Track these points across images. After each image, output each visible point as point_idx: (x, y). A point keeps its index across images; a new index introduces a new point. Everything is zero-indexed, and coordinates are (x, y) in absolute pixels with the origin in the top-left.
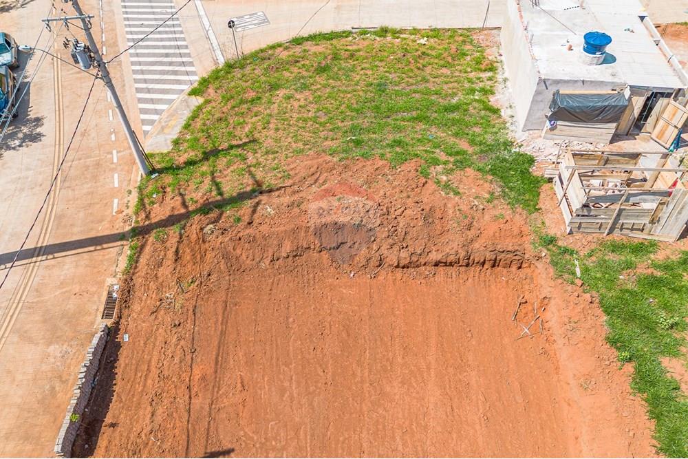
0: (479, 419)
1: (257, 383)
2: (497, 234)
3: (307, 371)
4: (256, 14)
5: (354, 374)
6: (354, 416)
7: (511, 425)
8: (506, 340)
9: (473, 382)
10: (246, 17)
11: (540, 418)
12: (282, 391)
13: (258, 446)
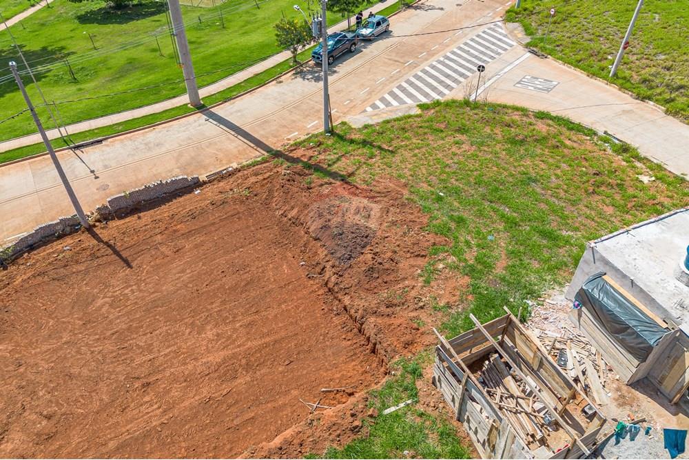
0: (205, 397)
1: (183, 257)
2: (393, 327)
3: (203, 276)
4: (552, 82)
5: (212, 303)
6: (178, 316)
7: (208, 422)
8: (295, 393)
9: (239, 381)
10: (540, 80)
11: (224, 444)
12: (183, 271)
13: (139, 278)
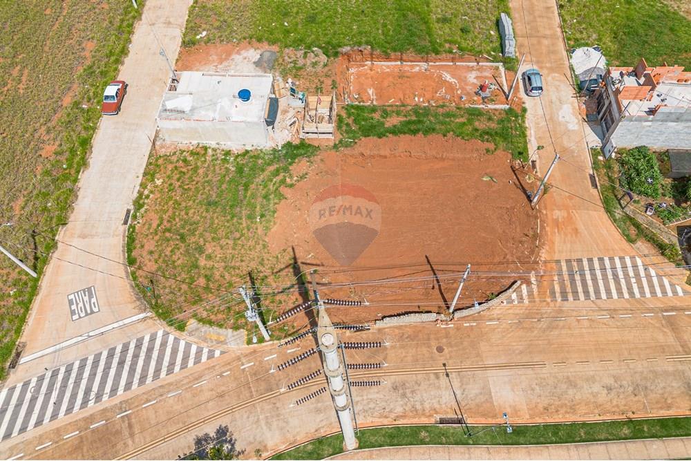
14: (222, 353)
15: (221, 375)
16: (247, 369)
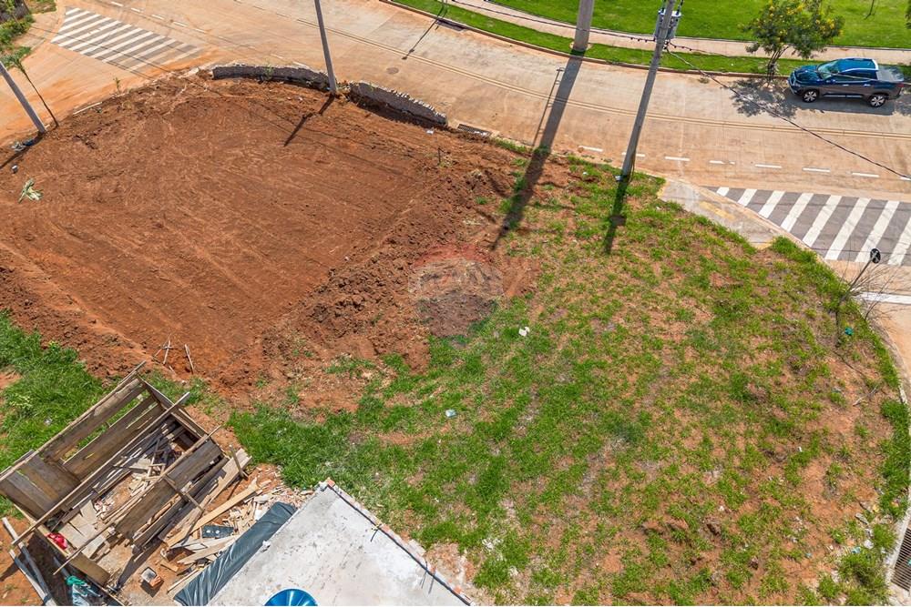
0: (157, 267)
1: (315, 170)
3: (295, 196)
5: (264, 219)
6: (239, 206)
7: (133, 281)
8: (178, 326)
9: (180, 281)
12: (296, 180)
13: (275, 157)
14: (715, 189)
15: (727, 163)
16: (680, 155)
